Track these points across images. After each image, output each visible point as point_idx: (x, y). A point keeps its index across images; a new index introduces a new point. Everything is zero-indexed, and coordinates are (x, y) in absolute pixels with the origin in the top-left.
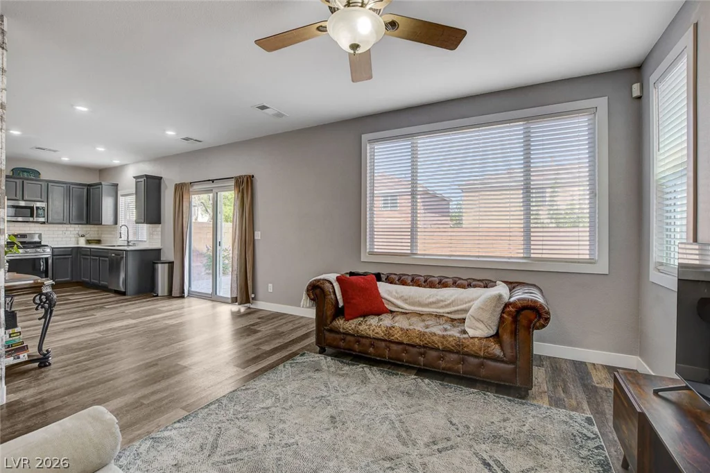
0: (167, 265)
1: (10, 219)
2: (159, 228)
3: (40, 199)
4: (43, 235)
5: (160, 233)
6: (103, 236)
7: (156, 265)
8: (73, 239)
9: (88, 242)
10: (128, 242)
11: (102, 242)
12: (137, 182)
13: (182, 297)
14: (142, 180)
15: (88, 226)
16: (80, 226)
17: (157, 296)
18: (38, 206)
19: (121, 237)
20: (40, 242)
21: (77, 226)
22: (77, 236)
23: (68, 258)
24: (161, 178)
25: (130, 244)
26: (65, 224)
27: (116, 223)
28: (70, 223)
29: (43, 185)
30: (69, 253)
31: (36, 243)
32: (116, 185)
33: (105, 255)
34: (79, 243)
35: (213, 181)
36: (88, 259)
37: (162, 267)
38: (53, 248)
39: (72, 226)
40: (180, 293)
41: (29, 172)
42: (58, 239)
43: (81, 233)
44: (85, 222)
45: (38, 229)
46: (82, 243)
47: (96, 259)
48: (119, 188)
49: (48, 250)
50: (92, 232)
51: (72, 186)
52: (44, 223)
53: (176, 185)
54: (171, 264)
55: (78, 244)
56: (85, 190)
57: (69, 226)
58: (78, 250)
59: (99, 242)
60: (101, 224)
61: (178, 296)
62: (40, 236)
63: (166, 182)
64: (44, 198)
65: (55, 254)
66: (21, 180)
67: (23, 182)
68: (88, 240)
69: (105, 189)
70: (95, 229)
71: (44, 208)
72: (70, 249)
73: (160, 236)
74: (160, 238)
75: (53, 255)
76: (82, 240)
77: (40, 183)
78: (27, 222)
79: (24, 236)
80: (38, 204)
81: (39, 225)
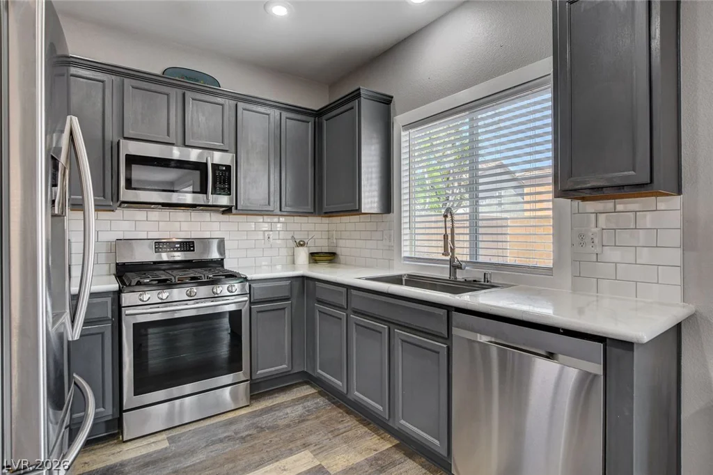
3: (218, 144)
4: (227, 243)
6: (341, 243)
8: (284, 252)
9: (315, 257)
11: (342, 258)
16: (301, 218)
18: (216, 161)
20: (220, 262)
21: (293, 218)
22: (292, 244)
23: (282, 309)
26: (271, 214)
28: (281, 212)
29: (226, 108)
30: (287, 294)
31: (212, 261)
32: (388, 100)
34: (297, 264)
38: (250, 281)
39: (285, 219)
43: (298, 237)
44: (310, 208)
45: (216, 226)
46: (303, 267)
50: (317, 230)
51: (285, 114)
52: (228, 210)
56: (311, 127)
57: (278, 219)
59: (331, 257)
62: (221, 243)
65: (256, 296)
66: (180, 92)
67: (184, 95)
68: (312, 254)
69: (367, 109)
70: (325, 227)
71: (228, 168)
72: (288, 282)
73: (678, 252)
74: (678, 262)
75: (251, 303)
76: (302, 255)
77: (219, 100)
78: (193, 206)
79: (187, 245)
80: (218, 158)
81: (217, 217)
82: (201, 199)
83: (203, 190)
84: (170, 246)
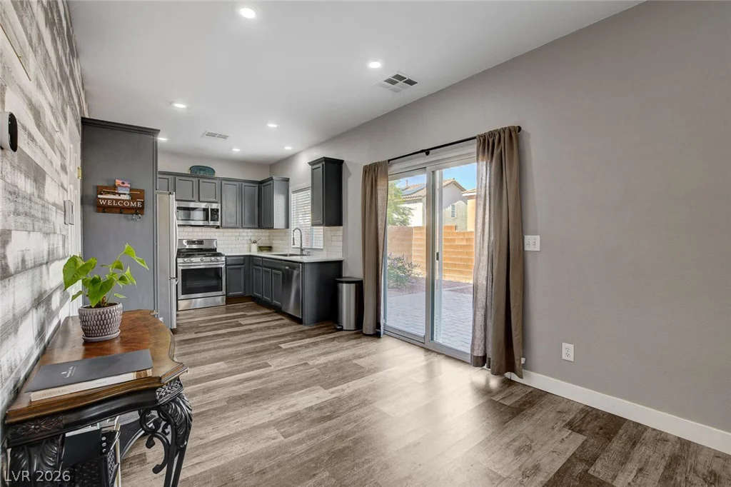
0: (353, 286)
1: (181, 223)
2: (339, 231)
3: (214, 200)
4: (218, 241)
5: (341, 238)
6: (274, 242)
7: (340, 284)
8: (246, 246)
9: (261, 249)
10: (302, 250)
11: (274, 249)
12: (313, 170)
13: (377, 335)
14: (320, 165)
15: (260, 230)
16: (252, 230)
17: (342, 329)
18: (212, 207)
19: (294, 244)
20: (215, 250)
21: (250, 230)
22: (249, 242)
23: (240, 268)
24: (342, 161)
25: (304, 253)
26: (238, 228)
27: (287, 226)
28: (243, 228)
29: (217, 184)
30: (242, 262)
31: (212, 250)
32: (287, 180)
33: (277, 267)
34: (252, 250)
35: (427, 152)
36: (260, 270)
37: (347, 287)
38: (226, 256)
39: (246, 230)
40: (374, 329)
41: (204, 170)
42: (232, 246)
43: (253, 239)
44: (256, 226)
45: (213, 234)
46: (254, 251)
47: (268, 272)
48: (291, 182)
49: (223, 259)
50: (262, 236)
51: (244, 184)
52: (218, 227)
53: (366, 167)
54: (359, 285)
55: (250, 251)
56: (257, 188)
57: (241, 230)
58: (250, 259)
59: (270, 249)
60: (272, 228)
61: (372, 333)
63: (350, 168)
64: (218, 199)
65: (228, 263)
66: (197, 179)
67: (199, 181)
68: (260, 247)
69: (277, 185)
70: (268, 234)
71: (218, 210)
72: (243, 258)
73: (341, 243)
74: (341, 245)
75: (226, 265)
76: (254, 247)
77: (214, 181)
78: (203, 226)
79: (200, 242)
80: (214, 206)
81: (214, 230)
82: (206, 223)
83: (207, 219)
84: (193, 242)
